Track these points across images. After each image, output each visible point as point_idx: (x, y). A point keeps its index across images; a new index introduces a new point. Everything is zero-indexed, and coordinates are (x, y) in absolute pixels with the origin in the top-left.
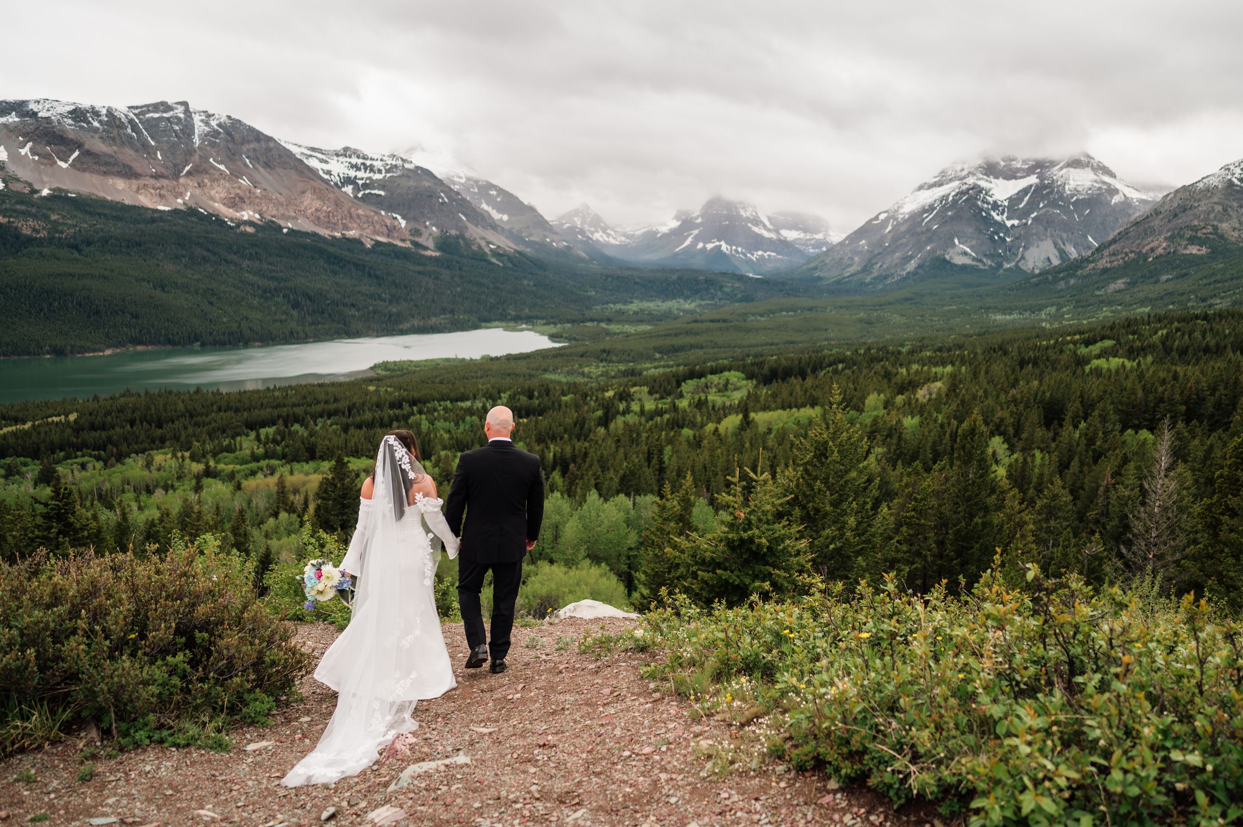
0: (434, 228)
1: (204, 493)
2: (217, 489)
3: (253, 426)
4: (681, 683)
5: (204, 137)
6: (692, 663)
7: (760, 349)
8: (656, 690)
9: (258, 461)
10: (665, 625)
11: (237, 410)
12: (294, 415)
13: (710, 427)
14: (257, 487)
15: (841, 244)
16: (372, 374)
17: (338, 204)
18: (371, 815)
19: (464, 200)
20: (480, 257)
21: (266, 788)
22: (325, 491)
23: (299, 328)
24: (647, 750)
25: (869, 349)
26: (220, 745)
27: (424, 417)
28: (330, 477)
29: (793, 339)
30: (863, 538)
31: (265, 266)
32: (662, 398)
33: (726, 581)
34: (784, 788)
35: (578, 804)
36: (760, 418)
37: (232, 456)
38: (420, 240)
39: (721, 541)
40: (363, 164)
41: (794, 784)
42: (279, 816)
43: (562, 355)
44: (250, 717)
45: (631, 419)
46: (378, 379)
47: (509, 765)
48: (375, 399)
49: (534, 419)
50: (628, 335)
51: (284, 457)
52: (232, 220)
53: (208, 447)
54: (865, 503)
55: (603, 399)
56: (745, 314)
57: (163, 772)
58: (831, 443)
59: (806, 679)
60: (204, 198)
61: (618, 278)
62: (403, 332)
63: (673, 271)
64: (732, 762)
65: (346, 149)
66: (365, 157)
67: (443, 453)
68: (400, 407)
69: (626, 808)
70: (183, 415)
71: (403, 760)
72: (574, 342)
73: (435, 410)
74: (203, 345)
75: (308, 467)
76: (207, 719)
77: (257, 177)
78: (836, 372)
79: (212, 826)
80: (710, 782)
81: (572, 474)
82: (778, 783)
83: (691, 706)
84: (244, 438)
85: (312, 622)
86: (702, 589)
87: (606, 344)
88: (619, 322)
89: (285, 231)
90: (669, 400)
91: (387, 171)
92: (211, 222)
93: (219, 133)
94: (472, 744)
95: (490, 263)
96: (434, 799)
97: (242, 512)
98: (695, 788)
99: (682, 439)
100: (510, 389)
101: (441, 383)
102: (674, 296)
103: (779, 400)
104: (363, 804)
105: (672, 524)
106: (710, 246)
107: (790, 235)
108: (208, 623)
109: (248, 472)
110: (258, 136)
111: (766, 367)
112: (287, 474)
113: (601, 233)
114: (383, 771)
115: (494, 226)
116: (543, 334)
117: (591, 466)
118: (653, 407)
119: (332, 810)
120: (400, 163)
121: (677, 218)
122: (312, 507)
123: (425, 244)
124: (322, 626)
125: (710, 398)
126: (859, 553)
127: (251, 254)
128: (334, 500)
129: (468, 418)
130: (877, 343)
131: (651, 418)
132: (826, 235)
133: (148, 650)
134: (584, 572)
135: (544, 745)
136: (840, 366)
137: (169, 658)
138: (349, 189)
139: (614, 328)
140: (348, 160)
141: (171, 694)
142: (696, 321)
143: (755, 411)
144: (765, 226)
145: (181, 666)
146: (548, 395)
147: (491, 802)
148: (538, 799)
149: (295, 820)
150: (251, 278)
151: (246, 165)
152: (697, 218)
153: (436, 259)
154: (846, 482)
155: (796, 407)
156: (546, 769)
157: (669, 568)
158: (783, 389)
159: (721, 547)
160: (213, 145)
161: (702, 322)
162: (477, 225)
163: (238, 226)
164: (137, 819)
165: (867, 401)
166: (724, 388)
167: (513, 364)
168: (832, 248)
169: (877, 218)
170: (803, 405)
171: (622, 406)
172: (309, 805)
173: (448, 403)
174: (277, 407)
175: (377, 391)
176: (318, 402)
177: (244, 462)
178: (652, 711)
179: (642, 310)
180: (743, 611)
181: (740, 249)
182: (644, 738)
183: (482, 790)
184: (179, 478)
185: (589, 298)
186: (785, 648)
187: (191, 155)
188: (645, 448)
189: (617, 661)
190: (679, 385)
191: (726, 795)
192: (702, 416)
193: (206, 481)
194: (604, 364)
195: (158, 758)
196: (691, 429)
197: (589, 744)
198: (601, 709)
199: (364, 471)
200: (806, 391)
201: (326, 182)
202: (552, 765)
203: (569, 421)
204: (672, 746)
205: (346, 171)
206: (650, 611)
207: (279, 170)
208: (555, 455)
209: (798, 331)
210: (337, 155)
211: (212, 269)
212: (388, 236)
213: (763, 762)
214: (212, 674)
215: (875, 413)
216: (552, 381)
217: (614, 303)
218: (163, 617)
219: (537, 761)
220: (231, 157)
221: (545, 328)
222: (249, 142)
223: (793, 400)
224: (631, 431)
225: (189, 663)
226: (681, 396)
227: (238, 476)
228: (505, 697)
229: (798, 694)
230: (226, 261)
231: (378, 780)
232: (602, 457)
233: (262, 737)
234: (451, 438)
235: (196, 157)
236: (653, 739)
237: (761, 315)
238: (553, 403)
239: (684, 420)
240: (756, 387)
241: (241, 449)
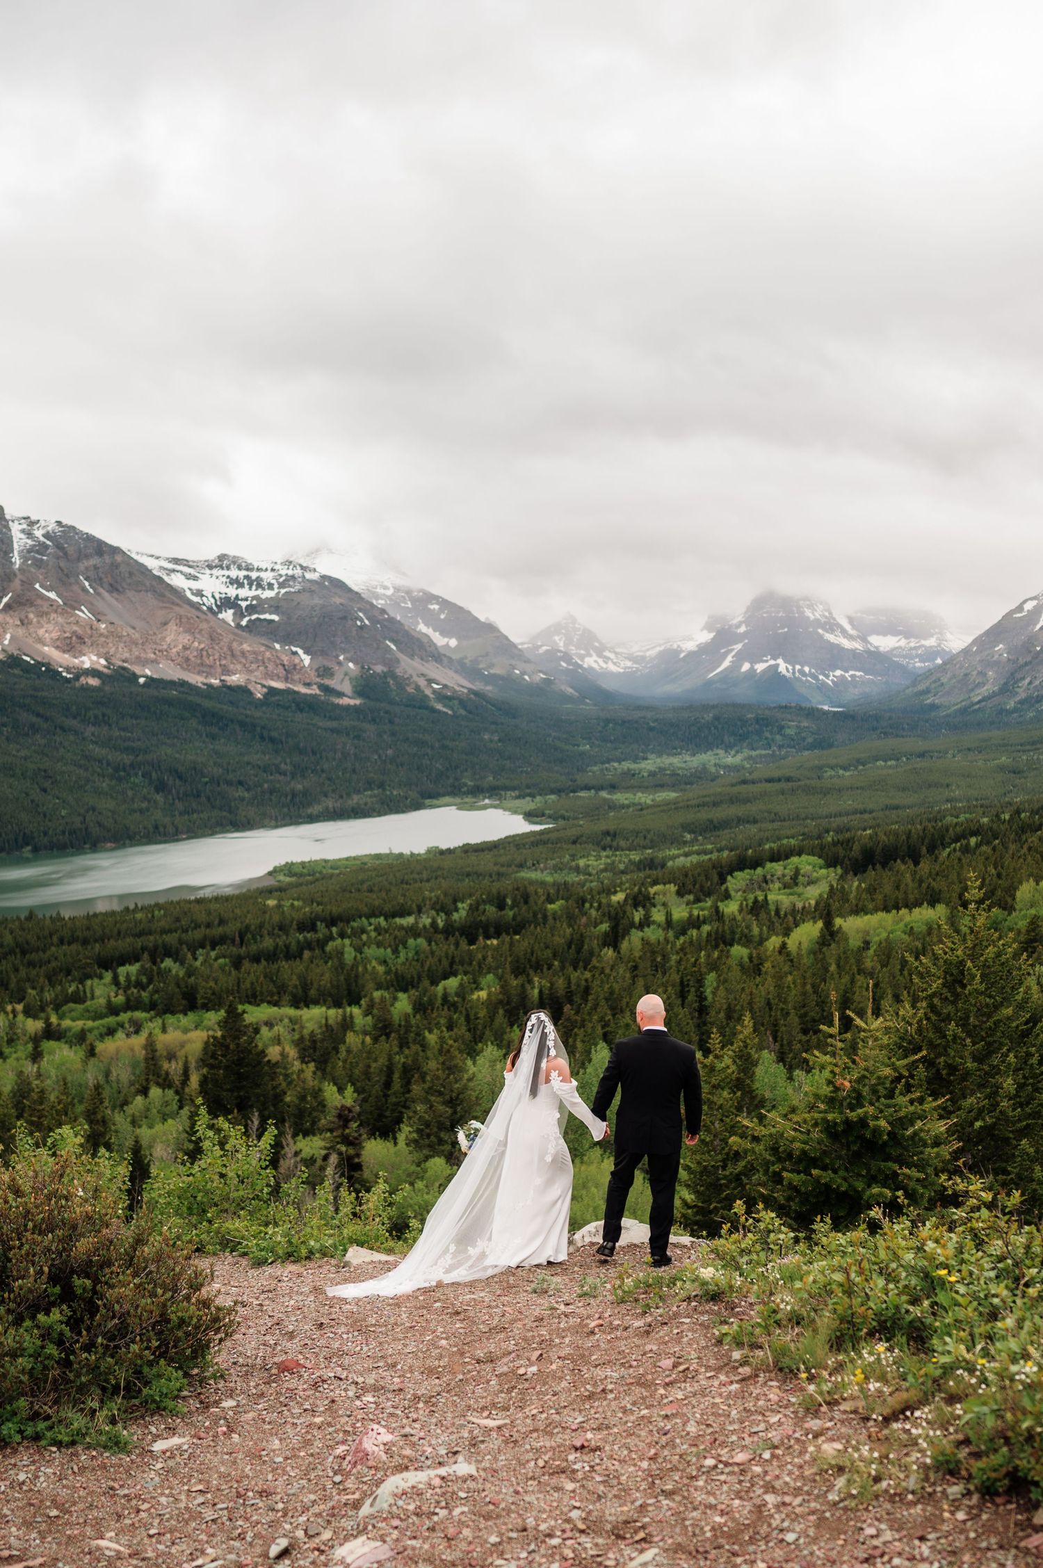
0: (351, 665)
1: (44, 1062)
2: (62, 1055)
3: (108, 963)
4: (780, 1353)
5: (27, 553)
6: (796, 1320)
7: (845, 819)
8: (744, 1363)
9: (117, 1014)
10: (745, 1259)
11: (85, 942)
12: (164, 946)
13: (774, 942)
14: (118, 1051)
15: (966, 651)
16: (271, 882)
17: (213, 638)
18: (340, 1552)
19: (392, 620)
20: (418, 703)
21: (187, 1508)
22: (214, 1056)
23: (167, 820)
24: (741, 1457)
25: (1018, 812)
26: (117, 1444)
27: (347, 942)
28: (219, 1034)
29: (896, 802)
30: (1028, 1110)
31: (117, 733)
32: (697, 900)
33: (827, 1186)
34: (964, 1522)
35: (643, 1540)
36: (850, 925)
37: (80, 1007)
38: (332, 683)
39: (816, 1125)
40: (247, 577)
41: (978, 1516)
42: (209, 1551)
43: (545, 843)
44: (154, 1401)
45: (653, 934)
46: (280, 889)
47: (533, 1478)
48: (276, 918)
49: (507, 939)
50: (642, 808)
51: (152, 1006)
52: (68, 670)
53: (48, 996)
54: (1029, 1055)
55: (609, 905)
56: (820, 768)
57: (42, 1484)
58: (969, 964)
59: (979, 1347)
60: (30, 640)
61: (624, 722)
62: (312, 819)
63: (706, 708)
64: (877, 1479)
65: (222, 557)
66: (249, 568)
67: (377, 994)
68: (313, 928)
69: (719, 1547)
70: (12, 952)
71: (376, 1468)
72: (561, 822)
73: (363, 931)
74: (36, 850)
75: (187, 1020)
76: (95, 1405)
77: (100, 605)
78: (966, 850)
79: (118, 1564)
80: (845, 1509)
81: (568, 1019)
82: (953, 1513)
83: (802, 1389)
84: (96, 981)
85: (215, 1254)
86: (789, 1199)
87: (610, 822)
88: (627, 788)
89: (142, 680)
90: (709, 903)
91: (281, 585)
92: (40, 675)
93: (47, 547)
94: (474, 1443)
95: (434, 711)
96: (432, 1529)
97: (98, 1087)
98: (822, 1519)
99: (732, 962)
100: (470, 896)
101: (371, 890)
102: (709, 747)
103: (879, 897)
104: (327, 1535)
105: (725, 1094)
106: (760, 667)
107: (884, 643)
108: (90, 1263)
109: (104, 1030)
110: (100, 548)
111: (856, 847)
112: (157, 1031)
113: (595, 657)
114: (350, 1484)
115: (436, 656)
116: (515, 812)
117: (595, 1007)
118: (685, 915)
119: (283, 1543)
120: (298, 572)
121: (708, 627)
122: (194, 1080)
123: (338, 688)
124: (230, 1259)
125: (771, 897)
126: (1023, 1133)
127: (96, 717)
128: (226, 1068)
129: (411, 941)
130: (1030, 802)
131: (683, 932)
132: (940, 640)
133: (12, 1306)
134: (593, 1168)
135: (583, 1447)
136: (973, 841)
137: (41, 1317)
138: (228, 615)
139: (620, 797)
140: (226, 573)
141: (46, 1368)
142: (744, 782)
143: (842, 916)
144: (844, 632)
145: (58, 1327)
146: (526, 902)
147: (514, 1535)
148: (582, 1532)
149: (232, 1557)
150: (98, 751)
151: (84, 589)
152: (738, 626)
153: (356, 710)
154: (997, 1023)
155: (906, 906)
156: (589, 1485)
157: (724, 1161)
158: (885, 879)
159: (816, 1135)
160: (38, 564)
161: (753, 783)
162: (412, 656)
163: (77, 677)
164: (15, 1553)
165: (1018, 894)
166: (793, 882)
167: (473, 858)
168: (951, 660)
169: (1020, 608)
170: (918, 904)
171: (638, 916)
172: (250, 1535)
173: (382, 919)
174: (140, 935)
175: (279, 906)
176: (197, 926)
177: (97, 1016)
178: (740, 1395)
179: (662, 770)
180: (861, 1234)
181: (807, 669)
182: (734, 1438)
183: (498, 1516)
184: (10, 1041)
185: (582, 754)
186: (942, 1298)
187: (10, 581)
188: (676, 978)
189: (677, 1315)
190: (723, 880)
191: (872, 1531)
192: (760, 926)
193: (47, 1045)
194: (608, 852)
195: (34, 1462)
196: (744, 945)
197: (650, 1445)
198: (662, 1391)
199: (266, 1024)
200: (921, 881)
201: (196, 606)
202: (598, 1479)
203: (559, 940)
204: (779, 1452)
205: (224, 590)
206: (720, 1237)
207: (130, 594)
208: (541, 992)
209: (904, 789)
210: (210, 567)
211: (43, 742)
212: (286, 680)
213: (926, 1479)
214: (100, 1340)
215: (1033, 911)
216: (531, 882)
217: (619, 761)
218: (30, 1257)
219: (574, 1471)
220: (63, 580)
221: (518, 802)
222: (87, 557)
223: (901, 896)
224: (653, 953)
225: (67, 1324)
226: (727, 896)
227: (90, 1037)
228: (513, 1372)
229: (971, 1370)
230: (62, 729)
231: (344, 1498)
232: (612, 993)
233: (172, 1431)
234: (388, 972)
235: (17, 584)
236: (748, 1440)
237: (845, 769)
238: (535, 915)
239: (733, 932)
240: (842, 877)
241: (93, 998)
